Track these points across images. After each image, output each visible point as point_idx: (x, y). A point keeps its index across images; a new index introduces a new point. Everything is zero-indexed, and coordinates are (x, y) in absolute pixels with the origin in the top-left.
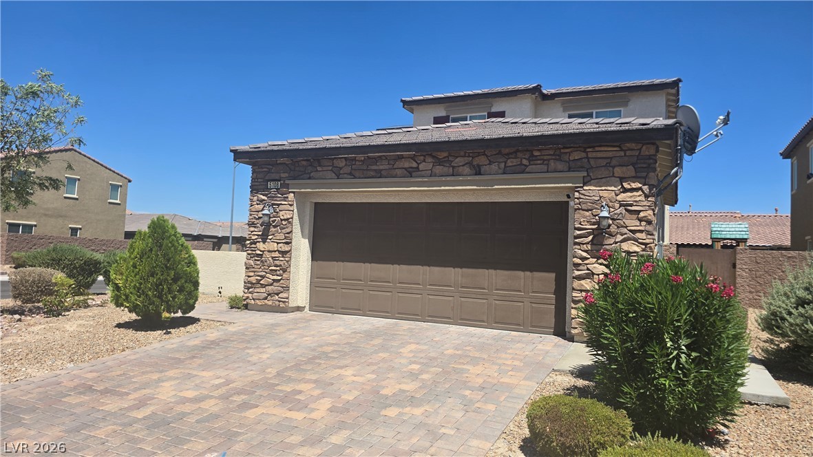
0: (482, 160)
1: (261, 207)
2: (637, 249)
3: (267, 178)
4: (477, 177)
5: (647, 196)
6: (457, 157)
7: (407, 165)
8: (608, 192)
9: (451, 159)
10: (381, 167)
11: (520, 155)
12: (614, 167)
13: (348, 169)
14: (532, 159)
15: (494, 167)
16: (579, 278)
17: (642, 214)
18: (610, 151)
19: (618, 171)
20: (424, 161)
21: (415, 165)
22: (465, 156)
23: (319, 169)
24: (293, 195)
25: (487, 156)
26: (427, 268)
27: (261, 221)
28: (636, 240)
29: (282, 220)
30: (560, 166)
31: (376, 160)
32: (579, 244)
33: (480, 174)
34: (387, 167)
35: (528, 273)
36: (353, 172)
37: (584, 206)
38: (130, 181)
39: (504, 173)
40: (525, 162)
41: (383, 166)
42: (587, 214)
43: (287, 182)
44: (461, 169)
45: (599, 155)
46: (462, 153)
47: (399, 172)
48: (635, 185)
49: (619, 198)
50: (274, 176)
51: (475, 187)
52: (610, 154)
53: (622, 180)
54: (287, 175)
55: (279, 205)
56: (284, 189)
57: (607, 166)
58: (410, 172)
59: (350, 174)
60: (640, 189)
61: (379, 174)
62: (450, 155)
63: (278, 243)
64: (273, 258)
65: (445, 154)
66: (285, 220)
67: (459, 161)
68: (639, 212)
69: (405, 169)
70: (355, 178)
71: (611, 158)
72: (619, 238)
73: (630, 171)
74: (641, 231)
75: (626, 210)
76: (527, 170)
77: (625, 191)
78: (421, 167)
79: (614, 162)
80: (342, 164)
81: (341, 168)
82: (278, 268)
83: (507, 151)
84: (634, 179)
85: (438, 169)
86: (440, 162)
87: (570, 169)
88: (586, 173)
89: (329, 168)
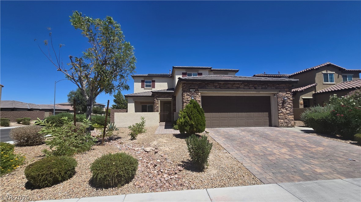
0: (256, 86)
1: (189, 97)
2: (290, 106)
3: (190, 88)
5: (291, 95)
6: (250, 85)
7: (237, 86)
8: (284, 94)
9: (248, 85)
10: (229, 86)
11: (265, 85)
12: (285, 89)
13: (218, 86)
14: (268, 86)
15: (260, 87)
16: (280, 113)
17: (291, 99)
18: (284, 85)
19: (286, 90)
20: (241, 85)
21: (239, 86)
22: (252, 84)
23: (209, 86)
24: (200, 93)
25: (258, 85)
26: (237, 113)
27: (189, 101)
28: (290, 104)
29: (197, 101)
30: (275, 88)
31: (227, 84)
32: (279, 105)
33: (256, 89)
34: (231, 86)
35: (262, 113)
37: (280, 97)
38: (3, 87)
39: (262, 89)
40: (267, 87)
41: (230, 86)
42: (280, 99)
43: (198, 89)
44: (251, 88)
45: (281, 86)
46: (251, 84)
47: (235, 88)
48: (289, 93)
49: (286, 95)
50: (192, 87)
52: (283, 86)
53: (286, 91)
54: (197, 87)
55: (195, 96)
56: (197, 91)
57: (283, 88)
58: (238, 88)
59: (220, 87)
60: (290, 94)
61: (229, 88)
62: (248, 84)
65: (247, 84)
66: (198, 101)
67: (251, 86)
68: (290, 98)
69: (236, 87)
70: (221, 89)
71: (284, 87)
72: (287, 104)
73: (288, 90)
74: (290, 102)
75: (288, 98)
76: (267, 88)
77: (287, 94)
78: (241, 86)
79: (284, 88)
80: (217, 84)
81: (217, 86)
83: (262, 84)
84: (289, 91)
85: (246, 87)
86: (246, 86)
87: (276, 89)
88: (280, 90)
89: (213, 86)
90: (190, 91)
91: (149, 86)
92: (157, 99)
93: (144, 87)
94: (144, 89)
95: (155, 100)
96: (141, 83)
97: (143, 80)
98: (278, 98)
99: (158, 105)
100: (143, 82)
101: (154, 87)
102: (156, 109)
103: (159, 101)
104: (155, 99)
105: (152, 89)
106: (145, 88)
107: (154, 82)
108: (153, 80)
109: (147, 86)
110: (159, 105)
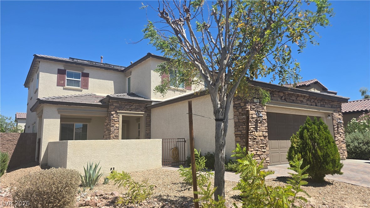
0: (316, 101)
1: (253, 112)
2: (343, 131)
3: (254, 96)
4: (316, 107)
5: (342, 117)
7: (301, 99)
8: (337, 115)
9: (310, 99)
10: (294, 99)
13: (284, 98)
15: (320, 104)
16: (337, 140)
19: (338, 109)
20: (304, 99)
23: (275, 95)
24: (266, 107)
27: (254, 120)
28: (342, 129)
32: (335, 130)
36: (286, 99)
37: (335, 119)
39: (321, 106)
40: (324, 104)
42: (335, 121)
44: (313, 104)
46: (312, 98)
49: (339, 117)
51: (316, 110)
52: (336, 104)
53: (338, 112)
55: (261, 112)
57: (336, 107)
58: (302, 102)
60: (341, 115)
61: (293, 102)
63: (263, 132)
64: (261, 140)
66: (264, 120)
67: (312, 100)
69: (300, 101)
70: (287, 102)
71: (336, 105)
72: (340, 128)
74: (342, 127)
76: (325, 106)
77: (339, 115)
78: (304, 101)
81: (282, 97)
82: (264, 145)
83: (321, 99)
84: (340, 111)
85: (309, 103)
86: (307, 100)
87: (331, 107)
88: (334, 109)
89: (278, 96)
90: (253, 102)
91: (77, 83)
92: (117, 113)
93: (63, 85)
94: (64, 89)
95: (113, 115)
96: (57, 75)
97: (63, 68)
98: (333, 120)
99: (117, 125)
100: (61, 72)
101: (86, 86)
102: (113, 132)
103: (121, 116)
104: (112, 113)
105: (81, 91)
106: (66, 86)
107: (86, 75)
108: (85, 71)
109: (70, 83)
110: (120, 125)
